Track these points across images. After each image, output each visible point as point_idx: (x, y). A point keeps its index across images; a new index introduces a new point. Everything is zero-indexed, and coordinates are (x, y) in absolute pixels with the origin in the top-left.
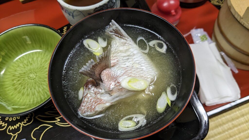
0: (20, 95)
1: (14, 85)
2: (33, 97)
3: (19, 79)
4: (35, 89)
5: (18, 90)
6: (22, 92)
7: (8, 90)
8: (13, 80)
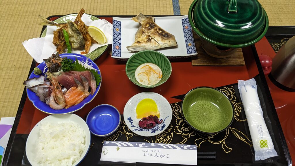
0: (198, 122)
1: (194, 115)
2: (204, 125)
3: (197, 113)
4: (206, 121)
5: (197, 119)
6: (199, 121)
7: (192, 117)
8: (194, 113)
